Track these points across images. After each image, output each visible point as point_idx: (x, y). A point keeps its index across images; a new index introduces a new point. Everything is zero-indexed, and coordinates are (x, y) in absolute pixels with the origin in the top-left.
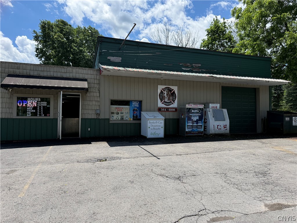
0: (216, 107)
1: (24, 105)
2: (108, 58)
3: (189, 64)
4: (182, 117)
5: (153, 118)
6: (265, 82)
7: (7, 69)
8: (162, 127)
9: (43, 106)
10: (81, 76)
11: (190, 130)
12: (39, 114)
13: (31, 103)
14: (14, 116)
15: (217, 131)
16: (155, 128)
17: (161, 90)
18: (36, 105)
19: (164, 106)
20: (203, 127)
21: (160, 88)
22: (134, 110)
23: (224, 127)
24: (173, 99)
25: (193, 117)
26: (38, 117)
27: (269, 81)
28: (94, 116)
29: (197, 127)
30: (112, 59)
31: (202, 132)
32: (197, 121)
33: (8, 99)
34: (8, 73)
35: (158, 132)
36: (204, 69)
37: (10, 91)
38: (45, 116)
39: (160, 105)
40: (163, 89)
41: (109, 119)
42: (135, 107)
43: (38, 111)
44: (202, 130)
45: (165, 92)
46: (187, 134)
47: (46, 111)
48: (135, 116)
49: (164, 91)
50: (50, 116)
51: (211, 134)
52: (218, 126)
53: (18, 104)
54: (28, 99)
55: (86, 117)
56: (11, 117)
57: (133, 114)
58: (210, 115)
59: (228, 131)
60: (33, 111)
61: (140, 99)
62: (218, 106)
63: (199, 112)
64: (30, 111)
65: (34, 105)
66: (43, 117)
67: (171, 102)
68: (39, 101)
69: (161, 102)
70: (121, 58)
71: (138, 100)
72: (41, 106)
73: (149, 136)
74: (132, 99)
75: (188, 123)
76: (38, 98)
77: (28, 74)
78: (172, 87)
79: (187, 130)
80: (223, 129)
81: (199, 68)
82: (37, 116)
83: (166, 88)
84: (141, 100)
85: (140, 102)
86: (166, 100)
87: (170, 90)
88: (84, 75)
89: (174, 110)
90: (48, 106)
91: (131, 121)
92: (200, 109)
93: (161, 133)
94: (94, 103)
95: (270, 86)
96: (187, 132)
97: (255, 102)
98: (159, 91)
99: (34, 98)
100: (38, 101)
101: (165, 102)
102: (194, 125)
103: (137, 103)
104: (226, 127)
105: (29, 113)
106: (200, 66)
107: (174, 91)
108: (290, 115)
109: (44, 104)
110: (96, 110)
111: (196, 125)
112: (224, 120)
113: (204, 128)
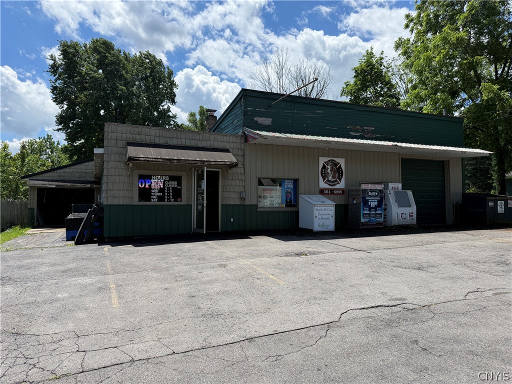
0: (397, 188)
1: (147, 186)
2: (255, 119)
3: (358, 127)
4: (355, 202)
5: (320, 203)
6: (461, 153)
7: (124, 135)
8: (332, 216)
9: (173, 188)
10: (220, 145)
11: (366, 220)
12: (168, 199)
13: (156, 183)
14: (136, 201)
15: (402, 222)
16: (324, 217)
17: (323, 164)
18: (162, 186)
19: (326, 186)
20: (383, 216)
21: (322, 160)
22: (287, 193)
23: (410, 216)
24: (339, 176)
25: (371, 202)
26: (166, 203)
27: (465, 152)
28: (238, 202)
29: (375, 217)
30: (261, 120)
31: (382, 224)
32: (375, 208)
33: (126, 178)
34: (126, 140)
35: (327, 223)
36: (379, 134)
37: (131, 166)
38: (175, 201)
39: (323, 185)
40: (325, 163)
41: (256, 206)
42: (288, 188)
43: (166, 194)
44: (382, 220)
45: (329, 167)
46: (363, 226)
47: (177, 194)
48: (288, 201)
49: (327, 165)
50: (181, 201)
51: (394, 226)
52: (402, 214)
53: (140, 184)
54: (153, 177)
55: (228, 203)
56: (132, 204)
57: (286, 198)
58: (392, 199)
59: (414, 222)
60: (159, 194)
61: (296, 177)
62: (400, 186)
63: (378, 194)
64: (155, 194)
65: (160, 186)
66: (173, 203)
67: (336, 181)
68: (167, 181)
69: (323, 181)
70: (271, 119)
71: (292, 178)
72: (169, 188)
73: (316, 228)
74: (286, 176)
75: (363, 210)
76: (166, 176)
77: (153, 142)
78: (338, 160)
79: (362, 220)
80: (409, 219)
81: (373, 132)
82: (165, 201)
83: (330, 160)
84: (298, 178)
85: (296, 182)
86: (330, 178)
87: (335, 164)
88: (224, 143)
89: (341, 192)
90: (178, 187)
91: (283, 207)
92: (380, 190)
93: (330, 225)
94: (237, 182)
95: (462, 158)
96: (362, 222)
97: (444, 180)
98: (321, 166)
99: (161, 176)
100: (165, 181)
101: (328, 180)
102: (371, 213)
103: (291, 182)
104: (412, 216)
105: (154, 197)
106: (373, 130)
107: (340, 165)
108: (494, 198)
109: (174, 184)
110: (240, 193)
111: (374, 213)
112: (410, 206)
113: (385, 218)
